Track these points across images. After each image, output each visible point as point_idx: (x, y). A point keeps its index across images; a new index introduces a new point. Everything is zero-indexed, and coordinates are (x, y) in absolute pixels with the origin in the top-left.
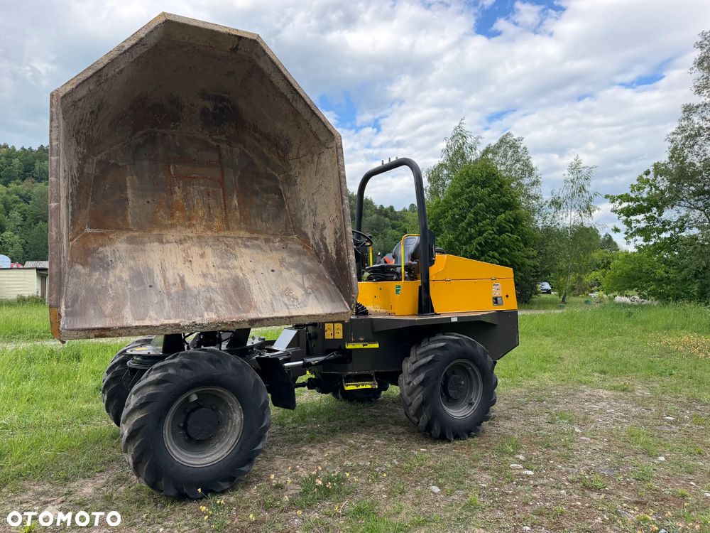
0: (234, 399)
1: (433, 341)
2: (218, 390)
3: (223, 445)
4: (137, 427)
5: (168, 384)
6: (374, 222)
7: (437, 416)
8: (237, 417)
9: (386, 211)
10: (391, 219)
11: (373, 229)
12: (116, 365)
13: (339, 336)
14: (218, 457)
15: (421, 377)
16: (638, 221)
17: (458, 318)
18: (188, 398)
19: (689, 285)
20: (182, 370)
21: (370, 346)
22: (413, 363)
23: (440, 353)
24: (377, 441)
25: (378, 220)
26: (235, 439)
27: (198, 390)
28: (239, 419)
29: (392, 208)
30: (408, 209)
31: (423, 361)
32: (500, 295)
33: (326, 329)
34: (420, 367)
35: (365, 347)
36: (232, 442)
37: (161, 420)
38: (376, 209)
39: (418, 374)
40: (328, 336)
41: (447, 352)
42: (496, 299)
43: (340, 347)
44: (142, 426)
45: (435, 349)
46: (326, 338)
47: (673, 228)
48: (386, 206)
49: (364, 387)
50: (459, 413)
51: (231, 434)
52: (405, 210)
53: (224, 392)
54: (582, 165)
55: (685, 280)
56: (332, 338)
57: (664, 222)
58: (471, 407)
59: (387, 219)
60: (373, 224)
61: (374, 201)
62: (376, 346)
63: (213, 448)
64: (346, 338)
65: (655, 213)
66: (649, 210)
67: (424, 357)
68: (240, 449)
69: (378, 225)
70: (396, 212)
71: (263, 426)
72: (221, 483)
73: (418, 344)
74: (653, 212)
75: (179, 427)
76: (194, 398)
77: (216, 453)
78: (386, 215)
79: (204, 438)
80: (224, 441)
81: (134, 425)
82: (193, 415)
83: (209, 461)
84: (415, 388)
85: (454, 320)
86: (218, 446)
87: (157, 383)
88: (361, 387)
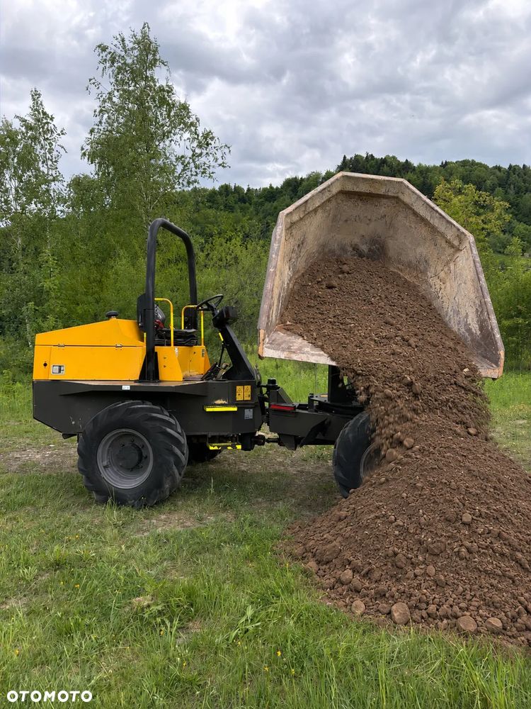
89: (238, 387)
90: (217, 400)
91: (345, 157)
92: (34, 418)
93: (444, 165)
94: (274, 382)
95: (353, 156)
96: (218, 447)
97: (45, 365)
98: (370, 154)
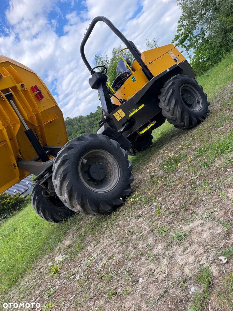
0: (103, 151)
1: (166, 86)
2: (93, 151)
3: (114, 175)
4: (69, 190)
5: (68, 160)
6: (88, 123)
7: (191, 114)
8: (111, 159)
9: (90, 115)
10: (94, 117)
11: (90, 126)
12: (35, 197)
13: (123, 115)
14: (116, 181)
15: (173, 101)
16: (186, 44)
17: (169, 69)
18: (82, 163)
19: (221, 52)
20: (69, 151)
21: (140, 108)
22: (165, 101)
23: (173, 87)
24: (172, 144)
25: (89, 121)
26: (117, 169)
27: (84, 157)
28: (112, 159)
29: (91, 113)
30: (97, 109)
31: (169, 95)
32: (176, 57)
33: (115, 117)
34: (169, 99)
35: (139, 109)
36: (117, 171)
37: (78, 178)
38: (86, 117)
39: (171, 102)
40: (118, 119)
41: (175, 84)
42: (175, 59)
43: (127, 120)
44: (72, 188)
45: (170, 87)
46: (118, 120)
47: (200, 37)
48: (89, 114)
49: (151, 126)
50: (198, 108)
51: (113, 168)
52: (97, 111)
53: (97, 151)
54: (150, 42)
55: (218, 52)
56: (121, 118)
57: (196, 37)
58: (200, 103)
59: (93, 118)
60: (89, 124)
61: (83, 115)
62: (143, 106)
63: (110, 180)
64: (127, 113)
65: (191, 36)
66: (187, 36)
67: (168, 94)
68: (123, 170)
69: (90, 123)
70: (94, 114)
71: (124, 156)
72: (126, 190)
73: (160, 93)
74: (190, 36)
75: (88, 180)
76: (85, 161)
77: (114, 180)
78: (91, 117)
79: (103, 177)
80: (112, 173)
81: (67, 189)
82: (90, 170)
83: (114, 185)
84: (174, 109)
85: (168, 70)
86: (112, 178)
87: (63, 163)
88: (149, 127)
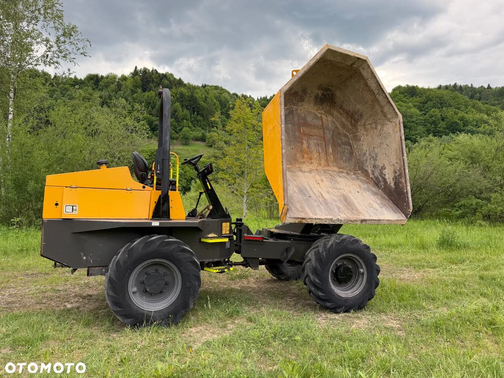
89: (223, 224)
90: (209, 234)
91: (136, 68)
92: (42, 255)
93: (204, 86)
94: (241, 220)
95: (143, 68)
96: (219, 270)
97: (57, 204)
98: (155, 69)
